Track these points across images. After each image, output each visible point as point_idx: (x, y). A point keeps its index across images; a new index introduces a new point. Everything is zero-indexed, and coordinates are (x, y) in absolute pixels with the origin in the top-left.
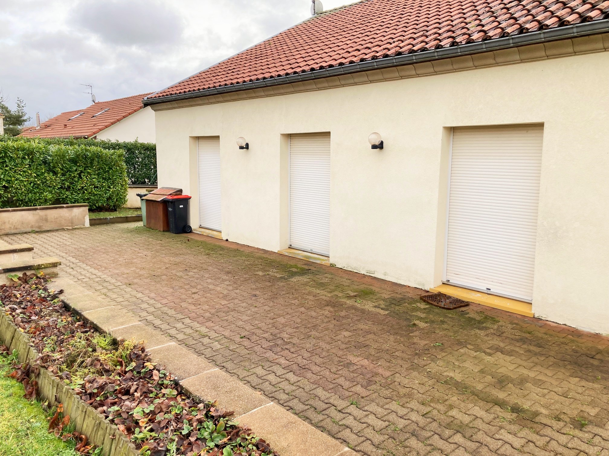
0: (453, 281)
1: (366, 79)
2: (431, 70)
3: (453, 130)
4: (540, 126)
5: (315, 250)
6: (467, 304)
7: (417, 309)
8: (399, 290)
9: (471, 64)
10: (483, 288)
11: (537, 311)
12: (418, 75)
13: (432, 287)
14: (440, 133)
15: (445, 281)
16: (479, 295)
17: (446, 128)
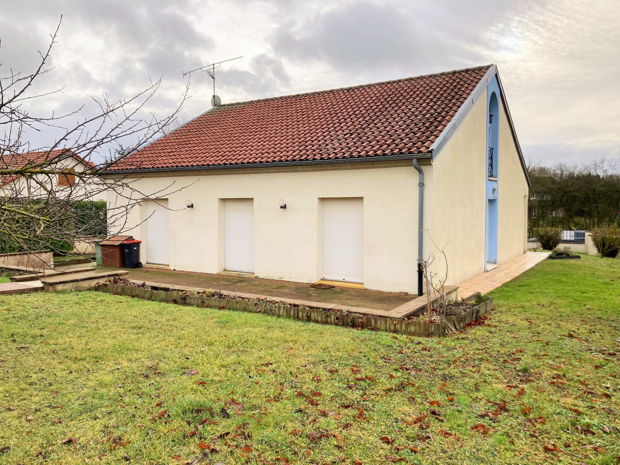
0: (326, 278)
1: (275, 170)
2: (311, 169)
3: (322, 200)
4: (362, 198)
5: (242, 270)
6: (334, 287)
7: (310, 290)
8: (299, 284)
9: (330, 168)
10: (341, 279)
11: (366, 286)
12: (304, 171)
13: (316, 281)
14: (316, 201)
15: (322, 278)
16: (339, 283)
17: (319, 198)
